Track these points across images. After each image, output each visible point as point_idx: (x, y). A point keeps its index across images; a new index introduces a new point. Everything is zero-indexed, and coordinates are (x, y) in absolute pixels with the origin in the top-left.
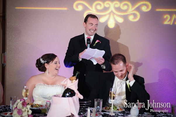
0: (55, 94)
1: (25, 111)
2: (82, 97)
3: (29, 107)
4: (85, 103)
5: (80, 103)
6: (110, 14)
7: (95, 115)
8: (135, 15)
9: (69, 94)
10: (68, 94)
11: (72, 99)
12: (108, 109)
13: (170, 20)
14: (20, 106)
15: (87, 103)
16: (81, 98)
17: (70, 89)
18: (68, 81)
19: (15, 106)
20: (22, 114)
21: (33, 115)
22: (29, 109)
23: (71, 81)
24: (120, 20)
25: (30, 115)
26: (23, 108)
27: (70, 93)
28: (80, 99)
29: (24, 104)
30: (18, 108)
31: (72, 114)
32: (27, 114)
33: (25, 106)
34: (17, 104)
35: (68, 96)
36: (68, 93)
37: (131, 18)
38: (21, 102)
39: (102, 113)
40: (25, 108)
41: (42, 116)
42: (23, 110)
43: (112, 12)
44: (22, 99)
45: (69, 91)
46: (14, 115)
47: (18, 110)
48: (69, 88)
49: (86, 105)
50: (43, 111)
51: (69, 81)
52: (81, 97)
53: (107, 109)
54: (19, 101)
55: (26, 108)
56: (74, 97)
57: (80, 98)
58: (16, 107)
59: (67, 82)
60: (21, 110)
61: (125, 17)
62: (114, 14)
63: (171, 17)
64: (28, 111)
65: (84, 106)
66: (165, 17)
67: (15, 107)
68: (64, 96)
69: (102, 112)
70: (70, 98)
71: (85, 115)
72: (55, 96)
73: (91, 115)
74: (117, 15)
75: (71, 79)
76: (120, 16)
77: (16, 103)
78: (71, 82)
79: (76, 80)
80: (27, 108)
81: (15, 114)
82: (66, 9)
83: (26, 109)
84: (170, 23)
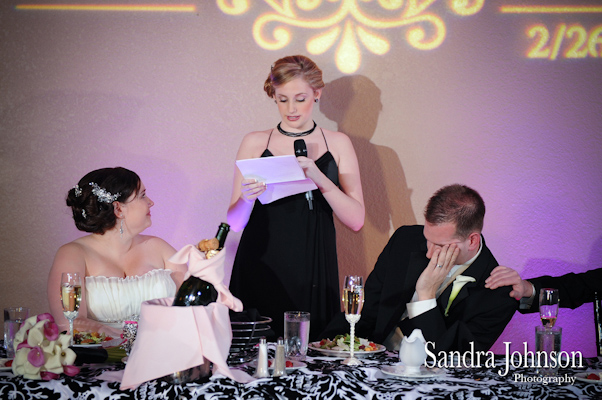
0: (151, 299)
1: (54, 352)
2: (238, 306)
3: (66, 340)
4: (251, 326)
5: (233, 327)
6: (342, 24)
7: (284, 362)
8: (429, 30)
9: (196, 295)
10: (192, 298)
11: (207, 311)
12: (331, 347)
13: (549, 44)
14: (36, 336)
15: (258, 326)
16: (237, 310)
17: (198, 278)
18: (192, 255)
19: (20, 337)
20: (43, 364)
21: (80, 367)
22: (65, 347)
23: (203, 254)
24: (379, 46)
25: (69, 366)
26: (48, 345)
27: (199, 294)
28: (231, 312)
29: (51, 330)
30: (31, 343)
31: (205, 360)
32: (60, 365)
33: (54, 337)
34: (28, 332)
35: (192, 304)
36: (193, 291)
37: (415, 38)
38: (41, 324)
39: (310, 360)
40: (52, 343)
41: (110, 370)
42: (48, 350)
43: (349, 17)
44: (44, 316)
45: (198, 286)
46: (18, 367)
47: (29, 350)
48: (196, 275)
49: (256, 334)
50: (112, 355)
51: (195, 254)
52: (235, 306)
53: (326, 345)
54: (32, 320)
55: (56, 344)
56: (212, 304)
57: (232, 308)
58: (25, 342)
59: (189, 256)
60: (42, 351)
61: (396, 36)
62: (356, 23)
63: (552, 31)
64: (63, 355)
65: (249, 334)
66: (532, 33)
67: (22, 340)
68: (180, 302)
69: (308, 355)
70: (201, 309)
71: (251, 363)
72: (151, 303)
73: (269, 364)
74: (368, 29)
75: (202, 246)
76: (379, 32)
77: (23, 330)
78: (201, 258)
79: (219, 250)
80: (61, 345)
81: (19, 363)
82: (190, 9)
83: (58, 348)
84: (550, 54)
